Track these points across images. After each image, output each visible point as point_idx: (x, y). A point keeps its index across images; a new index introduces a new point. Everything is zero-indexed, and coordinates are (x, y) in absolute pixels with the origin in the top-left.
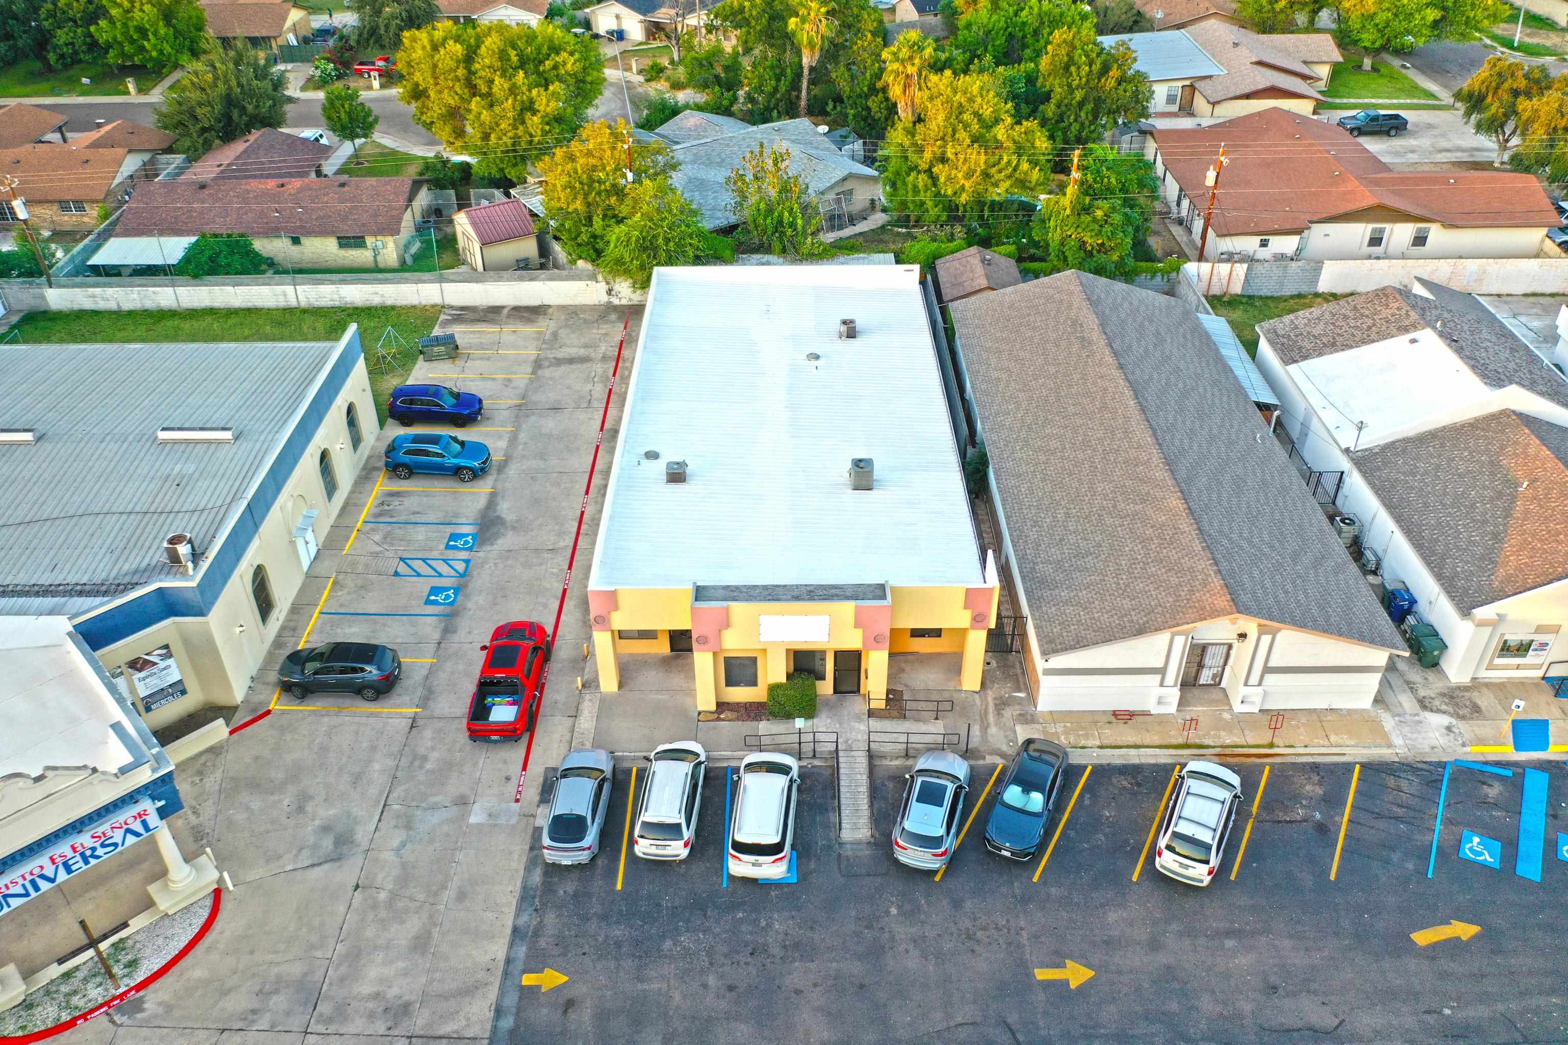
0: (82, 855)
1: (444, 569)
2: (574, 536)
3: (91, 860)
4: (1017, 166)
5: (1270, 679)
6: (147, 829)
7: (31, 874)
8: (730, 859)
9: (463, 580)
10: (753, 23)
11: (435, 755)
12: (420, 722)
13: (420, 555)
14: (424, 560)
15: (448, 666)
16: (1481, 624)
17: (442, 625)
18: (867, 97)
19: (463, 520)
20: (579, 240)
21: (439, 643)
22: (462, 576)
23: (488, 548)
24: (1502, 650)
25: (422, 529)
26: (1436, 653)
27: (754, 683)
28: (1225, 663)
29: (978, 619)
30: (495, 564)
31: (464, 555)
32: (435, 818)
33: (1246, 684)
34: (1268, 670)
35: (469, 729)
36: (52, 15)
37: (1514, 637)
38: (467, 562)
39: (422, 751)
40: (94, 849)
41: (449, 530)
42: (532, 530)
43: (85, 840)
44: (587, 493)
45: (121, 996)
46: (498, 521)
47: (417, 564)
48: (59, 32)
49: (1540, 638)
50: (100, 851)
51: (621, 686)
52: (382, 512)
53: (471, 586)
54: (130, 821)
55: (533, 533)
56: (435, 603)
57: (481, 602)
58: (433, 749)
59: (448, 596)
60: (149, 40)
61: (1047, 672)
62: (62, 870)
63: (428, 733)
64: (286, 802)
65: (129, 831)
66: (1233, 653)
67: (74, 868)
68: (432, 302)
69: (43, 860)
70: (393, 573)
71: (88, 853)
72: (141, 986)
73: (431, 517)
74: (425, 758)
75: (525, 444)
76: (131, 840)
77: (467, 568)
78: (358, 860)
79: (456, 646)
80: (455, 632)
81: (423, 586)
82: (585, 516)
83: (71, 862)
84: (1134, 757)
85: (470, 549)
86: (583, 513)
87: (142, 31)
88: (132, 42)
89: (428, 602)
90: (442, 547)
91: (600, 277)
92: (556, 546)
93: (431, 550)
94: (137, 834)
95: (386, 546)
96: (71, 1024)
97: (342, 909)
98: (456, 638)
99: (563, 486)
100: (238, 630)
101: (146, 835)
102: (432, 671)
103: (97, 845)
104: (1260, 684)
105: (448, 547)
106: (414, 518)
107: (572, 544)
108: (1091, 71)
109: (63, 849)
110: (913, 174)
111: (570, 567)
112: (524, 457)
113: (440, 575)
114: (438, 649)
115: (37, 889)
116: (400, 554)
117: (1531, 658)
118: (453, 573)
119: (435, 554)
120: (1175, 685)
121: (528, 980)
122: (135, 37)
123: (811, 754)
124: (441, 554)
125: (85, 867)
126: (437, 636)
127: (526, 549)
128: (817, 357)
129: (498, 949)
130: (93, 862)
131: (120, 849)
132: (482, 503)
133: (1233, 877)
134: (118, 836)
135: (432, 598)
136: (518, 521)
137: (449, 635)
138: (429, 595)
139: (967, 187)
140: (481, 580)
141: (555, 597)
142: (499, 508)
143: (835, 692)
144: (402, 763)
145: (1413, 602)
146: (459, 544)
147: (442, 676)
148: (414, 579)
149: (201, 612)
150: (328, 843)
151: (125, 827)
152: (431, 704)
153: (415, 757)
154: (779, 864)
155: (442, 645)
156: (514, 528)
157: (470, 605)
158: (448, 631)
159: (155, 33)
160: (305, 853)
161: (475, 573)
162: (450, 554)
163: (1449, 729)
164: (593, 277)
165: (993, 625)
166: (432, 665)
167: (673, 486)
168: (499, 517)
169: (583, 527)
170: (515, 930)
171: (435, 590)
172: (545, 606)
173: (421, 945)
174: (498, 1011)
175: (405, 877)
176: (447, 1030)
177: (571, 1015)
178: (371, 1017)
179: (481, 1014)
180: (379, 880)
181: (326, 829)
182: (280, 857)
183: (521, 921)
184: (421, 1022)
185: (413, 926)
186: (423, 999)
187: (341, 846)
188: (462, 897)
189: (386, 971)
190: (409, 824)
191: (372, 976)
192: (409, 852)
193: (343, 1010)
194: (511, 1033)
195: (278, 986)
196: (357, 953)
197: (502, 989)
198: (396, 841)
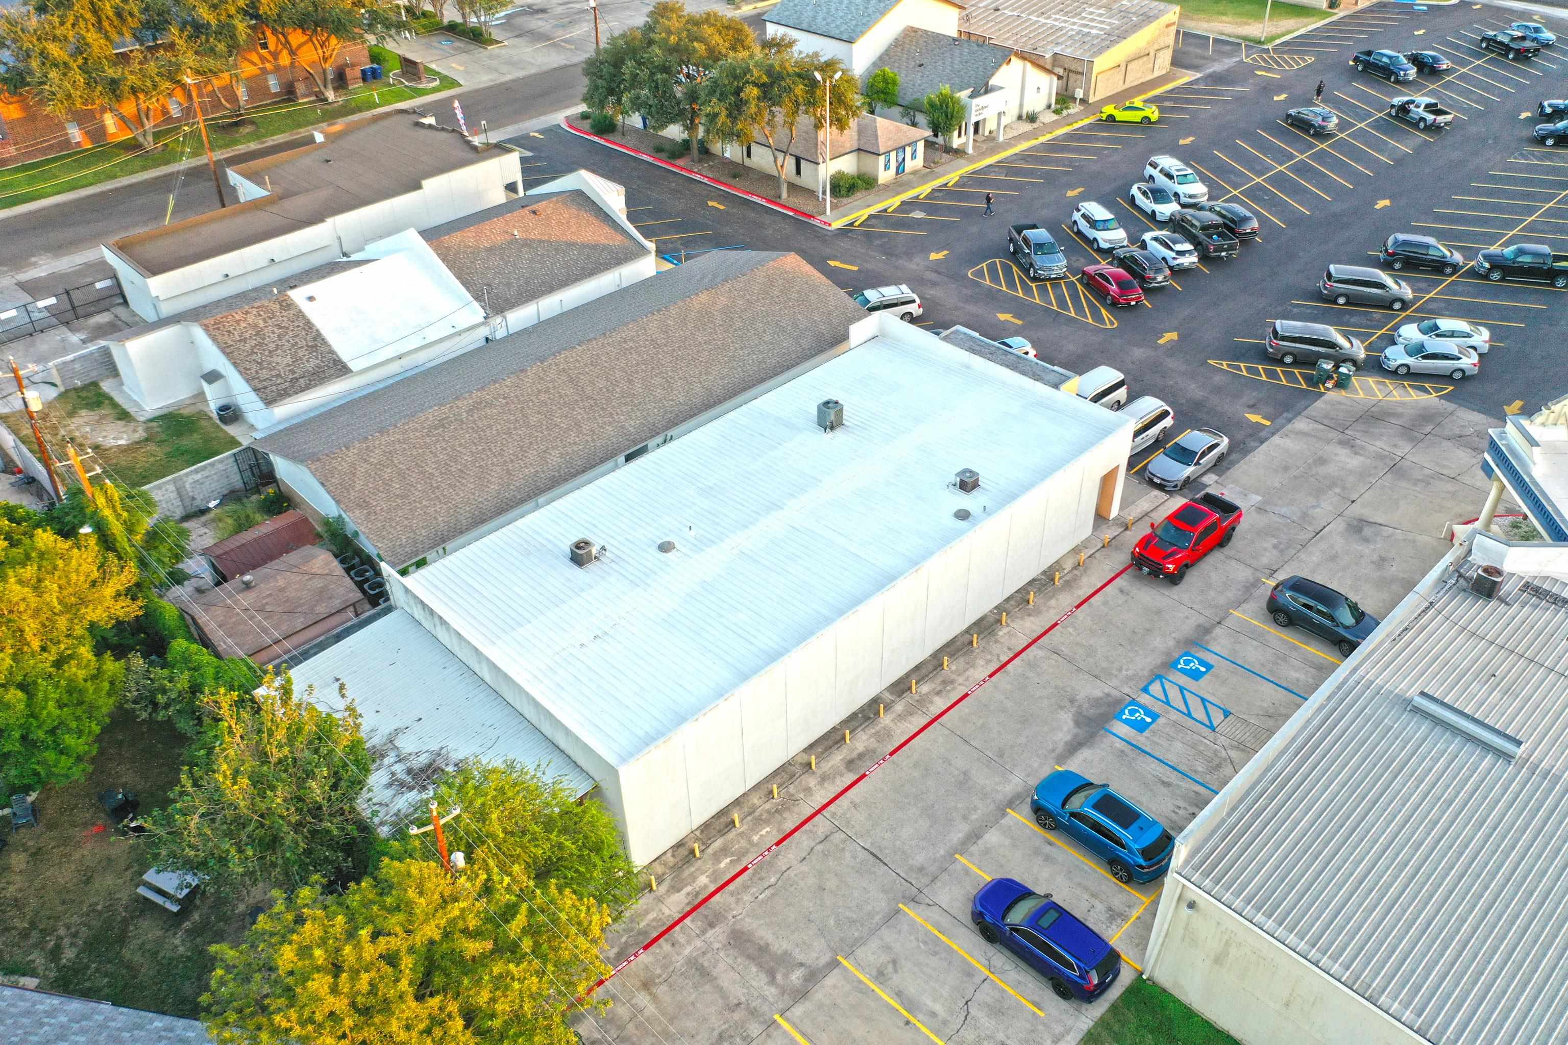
1: (1174, 694)
2: (1023, 655)
9: (1161, 672)
11: (1266, 545)
12: (1267, 571)
13: (1189, 722)
14: (1189, 715)
15: (1222, 600)
17: (1208, 637)
19: (1119, 744)
21: (1219, 623)
22: (1159, 677)
23: (1115, 693)
25: (1172, 758)
30: (1120, 670)
31: (1144, 699)
32: (1284, 510)
38: (1145, 690)
39: (1275, 552)
41: (1141, 739)
42: (1056, 687)
44: (966, 695)
46: (1081, 720)
47: (1199, 714)
53: (1159, 661)
55: (1059, 683)
56: (1202, 662)
57: (1158, 639)
58: (1265, 549)
59: (1187, 662)
63: (1265, 561)
64: (1393, 569)
70: (1231, 717)
73: (1153, 768)
74: (1275, 547)
75: (965, 818)
77: (1150, 683)
78: (1346, 514)
79: (1207, 613)
80: (1199, 626)
81: (1204, 686)
82: (992, 670)
85: (1133, 702)
86: (991, 676)
89: (1209, 667)
90: (1161, 721)
92: (1049, 654)
93: (1175, 723)
95: (1224, 754)
97: (1366, 496)
98: (1202, 620)
99: (981, 721)
102: (1238, 604)
105: (1155, 717)
106: (1173, 777)
107: (1033, 647)
111: (1056, 624)
112: (984, 796)
113: (1181, 689)
114: (1223, 619)
116: (1211, 736)
118: (1167, 685)
119: (1174, 716)
121: (1268, 423)
124: (1168, 712)
126: (1218, 631)
127: (1079, 670)
129: (1276, 439)
132: (1085, 754)
135: (1203, 669)
136: (1062, 708)
137: (1207, 625)
138: (1204, 673)
140: (1144, 663)
141: (1090, 606)
142: (1068, 738)
144: (1294, 552)
146: (1140, 715)
147: (1231, 594)
148: (1210, 699)
150: (1368, 531)
152: (1251, 579)
153: (1282, 551)
155: (1217, 620)
156: (1072, 701)
157: (1171, 643)
158: (1205, 630)
160: (1385, 534)
161: (1146, 673)
162: (1157, 707)
166: (1235, 609)
168: (1077, 723)
169: (1004, 659)
170: (1262, 442)
171: (1195, 675)
172: (1105, 603)
173: (1322, 461)
174: (1289, 421)
175: (1319, 492)
176: (1322, 427)
177: (1251, 403)
178: (1362, 448)
179: (1300, 424)
180: (1335, 499)
181: (1366, 540)
182: (1405, 540)
183: (1256, 444)
184: (1333, 435)
185: (1322, 470)
186: (1329, 442)
187: (1358, 527)
188: (1286, 469)
189: (1348, 460)
190: (1305, 515)
191: (1357, 462)
192: (1312, 501)
193: (1381, 457)
194: (1287, 411)
195: (1416, 482)
196: (1363, 475)
197: (1283, 426)
198: (1318, 510)
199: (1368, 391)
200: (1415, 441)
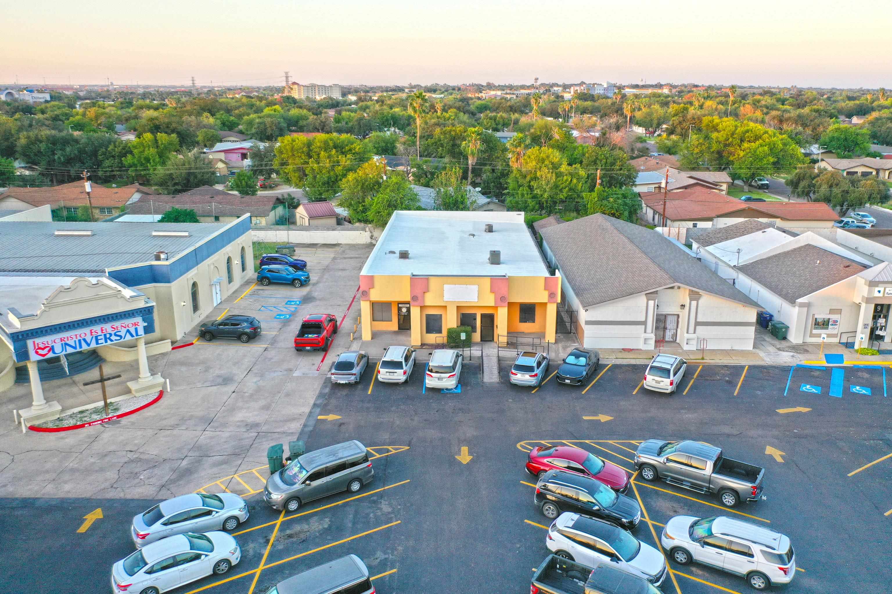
0: (105, 335)
1: (284, 310)
2: (350, 302)
3: (108, 340)
4: (571, 180)
5: (699, 328)
6: (137, 335)
7: (80, 336)
8: (427, 377)
9: (294, 313)
10: (445, 145)
11: (276, 358)
12: (270, 349)
13: (272, 306)
14: (274, 307)
15: (285, 335)
16: (802, 305)
17: (282, 324)
18: (500, 178)
20: (358, 210)
23: (307, 305)
24: (815, 324)
25: (273, 299)
26: (784, 330)
27: (440, 331)
28: (677, 327)
29: (552, 295)
30: (310, 309)
31: (293, 306)
32: (276, 375)
33: (687, 333)
34: (697, 324)
35: (295, 342)
36: (104, 154)
37: (821, 316)
39: (270, 357)
40: (111, 335)
42: (329, 300)
43: (108, 327)
45: (109, 419)
47: (270, 308)
48: (107, 161)
49: (833, 317)
50: (113, 338)
51: (372, 339)
52: (253, 294)
53: (297, 314)
54: (130, 325)
58: (275, 356)
59: (285, 317)
60: (150, 163)
61: (588, 323)
62: (94, 341)
63: (273, 352)
65: (128, 331)
66: (680, 320)
67: (100, 342)
68: (282, 241)
69: (87, 330)
70: (258, 310)
71: (108, 336)
72: (119, 416)
73: (278, 296)
74: (271, 359)
75: (327, 279)
76: (128, 337)
77: (296, 310)
78: (236, 385)
79: (289, 329)
80: (289, 326)
81: (273, 314)
83: (99, 337)
84: (633, 362)
85: (298, 305)
87: (148, 160)
88: (142, 165)
90: (284, 304)
91: (367, 229)
93: (278, 304)
94: (132, 336)
95: (255, 303)
96: (82, 426)
97: (225, 398)
99: (346, 289)
100: (183, 304)
101: (136, 337)
103: (113, 333)
104: (694, 333)
105: (286, 304)
106: (270, 296)
107: (349, 304)
108: (606, 162)
109: (97, 328)
110: (521, 189)
112: (326, 282)
113: (282, 311)
114: (280, 330)
115: (81, 347)
116: (262, 305)
117: (831, 330)
119: (280, 306)
120: (652, 332)
121: (321, 417)
122: (144, 162)
123: (469, 358)
124: (283, 306)
125: (104, 344)
126: (279, 326)
127: (326, 305)
128: (474, 235)
129: (307, 410)
130: (109, 342)
131: (122, 340)
132: (304, 293)
133: (684, 394)
134: (123, 333)
136: (322, 298)
138: (276, 317)
139: (547, 190)
140: (303, 313)
142: (313, 294)
143: (481, 341)
144: (259, 360)
145: (771, 316)
146: (292, 303)
148: (268, 312)
149: (169, 281)
150: (220, 380)
151: (127, 328)
152: (276, 344)
153: (266, 358)
154: (451, 379)
155: (282, 329)
156: (320, 300)
158: (285, 326)
159: (154, 161)
160: (208, 383)
161: (300, 311)
162: (288, 306)
163: (793, 356)
164: (364, 229)
165: (559, 300)
167: (402, 260)
168: (313, 297)
170: (315, 404)
171: (279, 316)
173: (266, 408)
174: (305, 426)
175: (259, 390)
176: (278, 430)
177: (343, 427)
178: (239, 427)
179: (296, 426)
180: (246, 390)
181: (219, 376)
182: (194, 383)
183: (318, 402)
184: (264, 428)
185: (262, 403)
186: (266, 422)
187: (227, 380)
188: (288, 395)
189: (247, 414)
190: (262, 376)
191: (240, 416)
192: (261, 383)
193: (224, 425)
194: (311, 432)
195: (191, 418)
196: (232, 410)
197: (307, 420)
198: (255, 380)
199: (250, 478)
200: (197, 447)
